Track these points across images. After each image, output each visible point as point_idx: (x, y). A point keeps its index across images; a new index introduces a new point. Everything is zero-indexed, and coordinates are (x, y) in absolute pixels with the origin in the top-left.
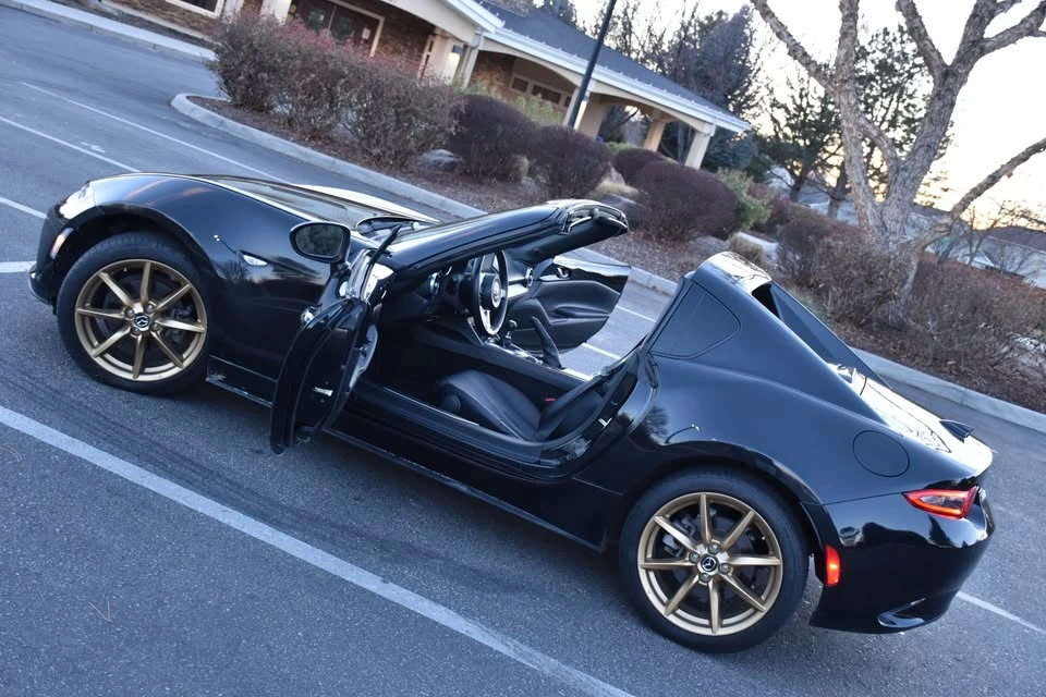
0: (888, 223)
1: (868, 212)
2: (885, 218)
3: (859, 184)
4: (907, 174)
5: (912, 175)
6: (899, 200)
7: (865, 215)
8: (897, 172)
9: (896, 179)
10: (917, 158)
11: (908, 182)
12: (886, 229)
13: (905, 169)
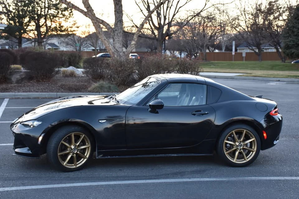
0: (118, 49)
1: (111, 48)
2: (116, 48)
3: (105, 40)
4: (117, 32)
5: (119, 32)
6: (118, 41)
7: (110, 49)
8: (114, 32)
9: (115, 35)
10: (118, 26)
11: (119, 34)
12: (118, 51)
13: (116, 30)
